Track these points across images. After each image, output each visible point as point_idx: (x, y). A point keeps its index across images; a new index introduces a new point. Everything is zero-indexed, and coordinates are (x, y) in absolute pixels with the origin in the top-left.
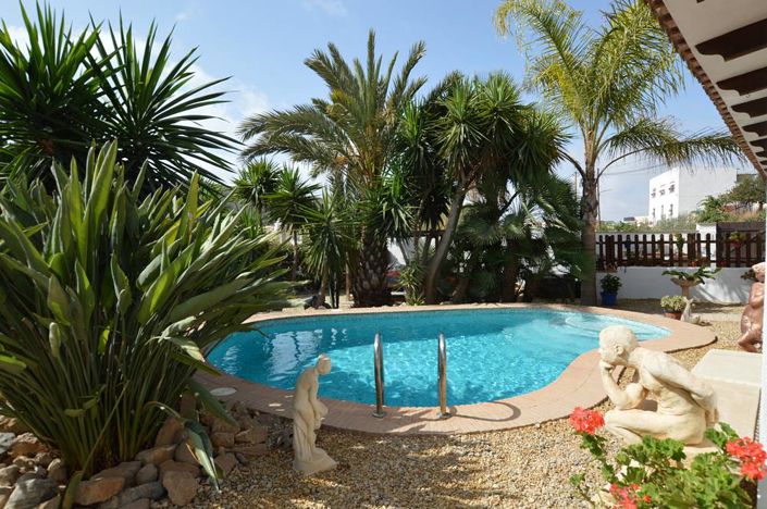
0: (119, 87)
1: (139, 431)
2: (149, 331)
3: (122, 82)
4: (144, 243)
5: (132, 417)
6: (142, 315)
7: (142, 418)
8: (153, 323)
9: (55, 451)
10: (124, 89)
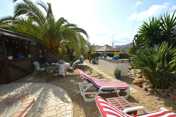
0: (165, 26)
1: (165, 85)
2: (170, 71)
3: (166, 25)
4: (171, 57)
5: (164, 83)
6: (169, 69)
7: (166, 84)
8: (171, 70)
9: (152, 83)
10: (166, 26)
